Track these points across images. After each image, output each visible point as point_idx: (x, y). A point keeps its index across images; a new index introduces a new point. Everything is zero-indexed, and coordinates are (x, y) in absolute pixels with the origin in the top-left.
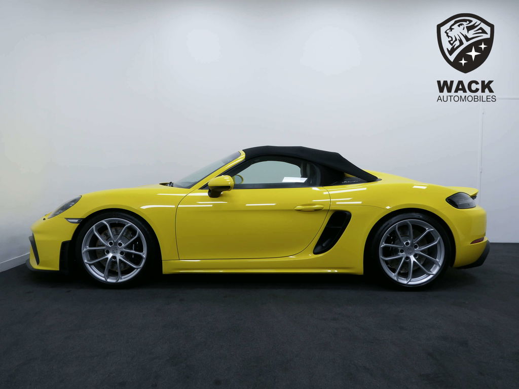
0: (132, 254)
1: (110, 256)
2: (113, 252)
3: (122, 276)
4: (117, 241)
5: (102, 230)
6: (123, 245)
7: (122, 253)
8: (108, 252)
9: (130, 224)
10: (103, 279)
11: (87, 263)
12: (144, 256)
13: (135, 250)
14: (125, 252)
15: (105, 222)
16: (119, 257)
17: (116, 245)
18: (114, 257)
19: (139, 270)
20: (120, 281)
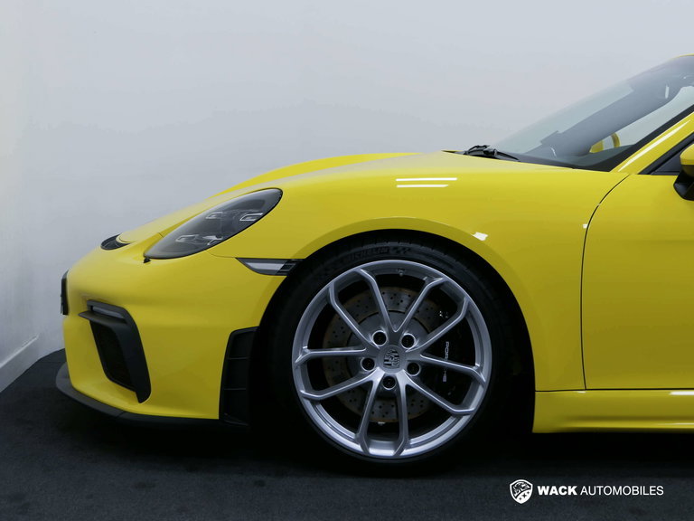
0: (440, 369)
1: (377, 376)
2: (387, 365)
3: (410, 438)
4: (400, 332)
5: (354, 292)
6: (416, 343)
7: (412, 368)
8: (370, 364)
9: (442, 278)
10: (358, 447)
11: (307, 398)
12: (484, 377)
13: (451, 359)
14: (421, 362)
15: (364, 273)
16: (404, 379)
17: (397, 344)
18: (389, 381)
19: (464, 420)
20: (406, 452)
